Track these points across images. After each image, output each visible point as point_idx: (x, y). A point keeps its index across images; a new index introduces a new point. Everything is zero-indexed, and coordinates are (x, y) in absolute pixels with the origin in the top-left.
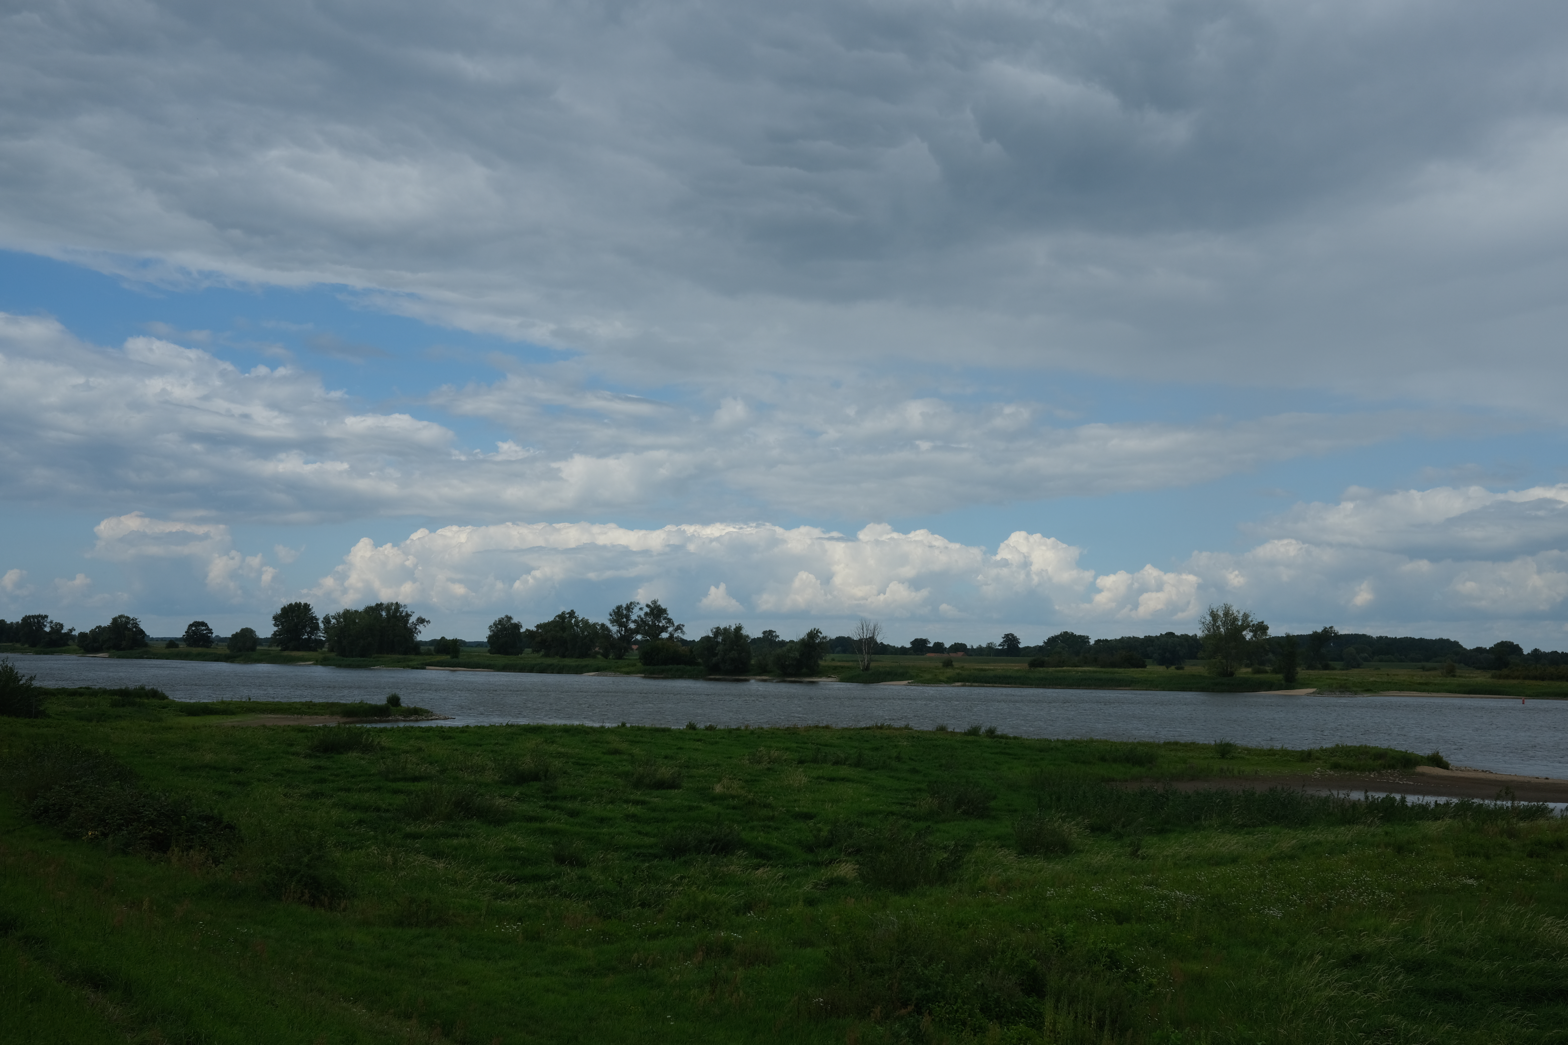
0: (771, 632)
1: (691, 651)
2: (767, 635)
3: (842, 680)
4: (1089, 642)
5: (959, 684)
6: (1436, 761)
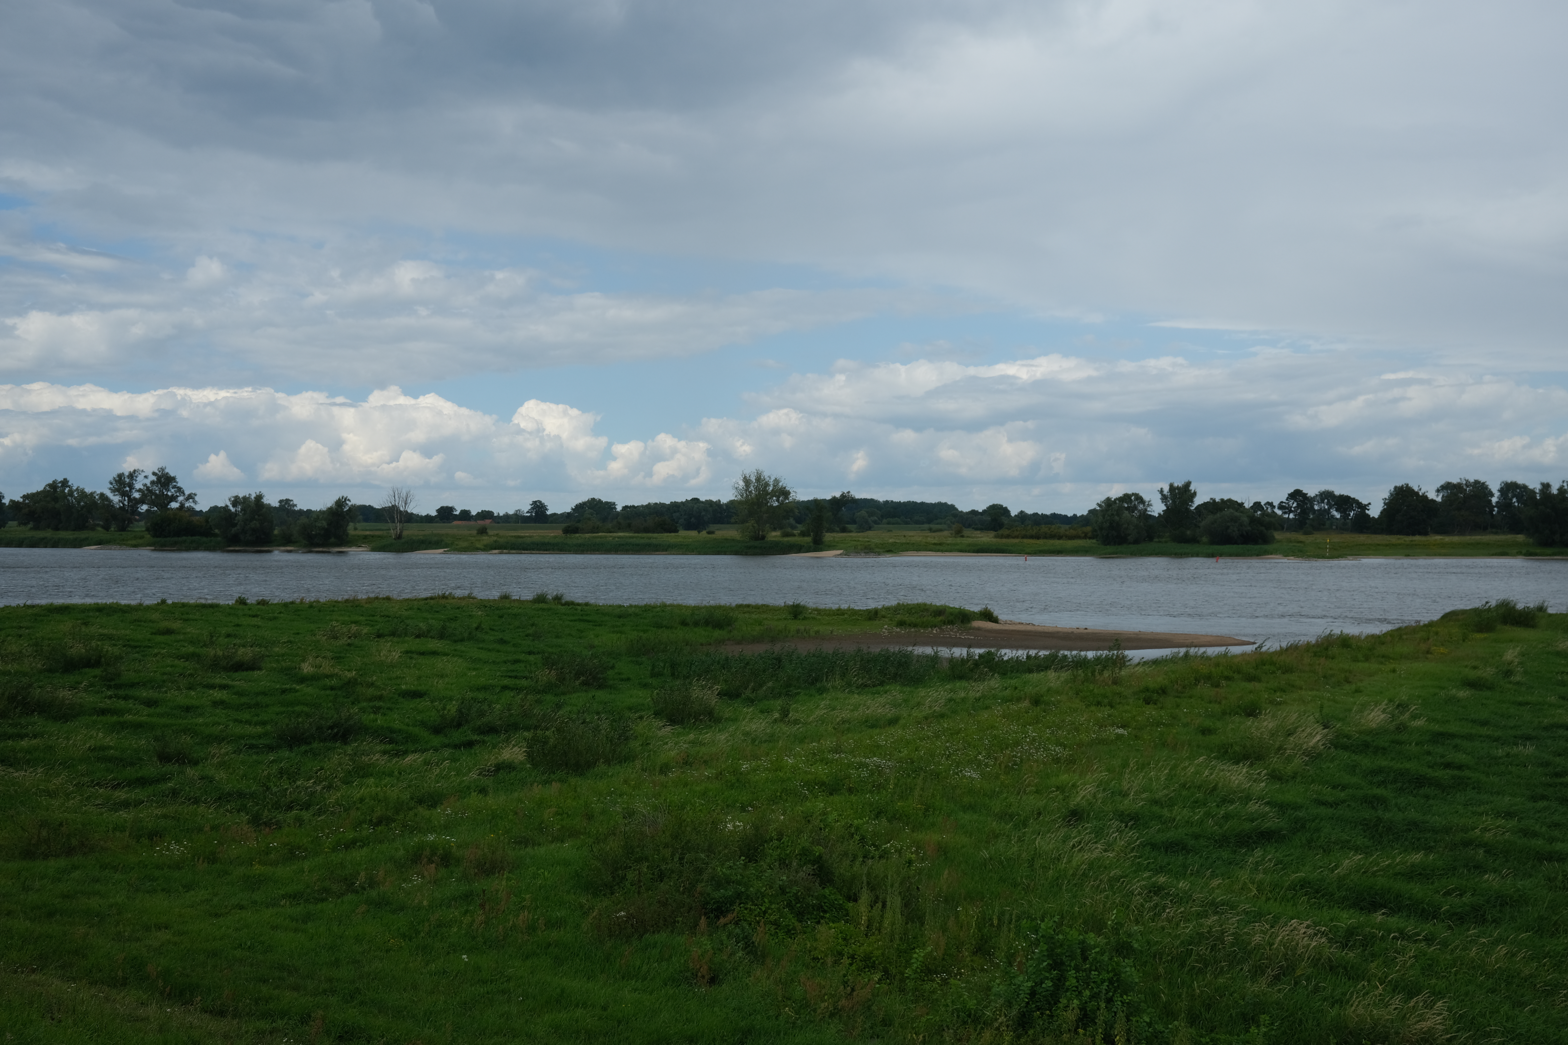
0: (287, 501)
1: (207, 521)
2: (283, 504)
3: (374, 550)
4: (615, 508)
5: (497, 551)
6: (987, 615)
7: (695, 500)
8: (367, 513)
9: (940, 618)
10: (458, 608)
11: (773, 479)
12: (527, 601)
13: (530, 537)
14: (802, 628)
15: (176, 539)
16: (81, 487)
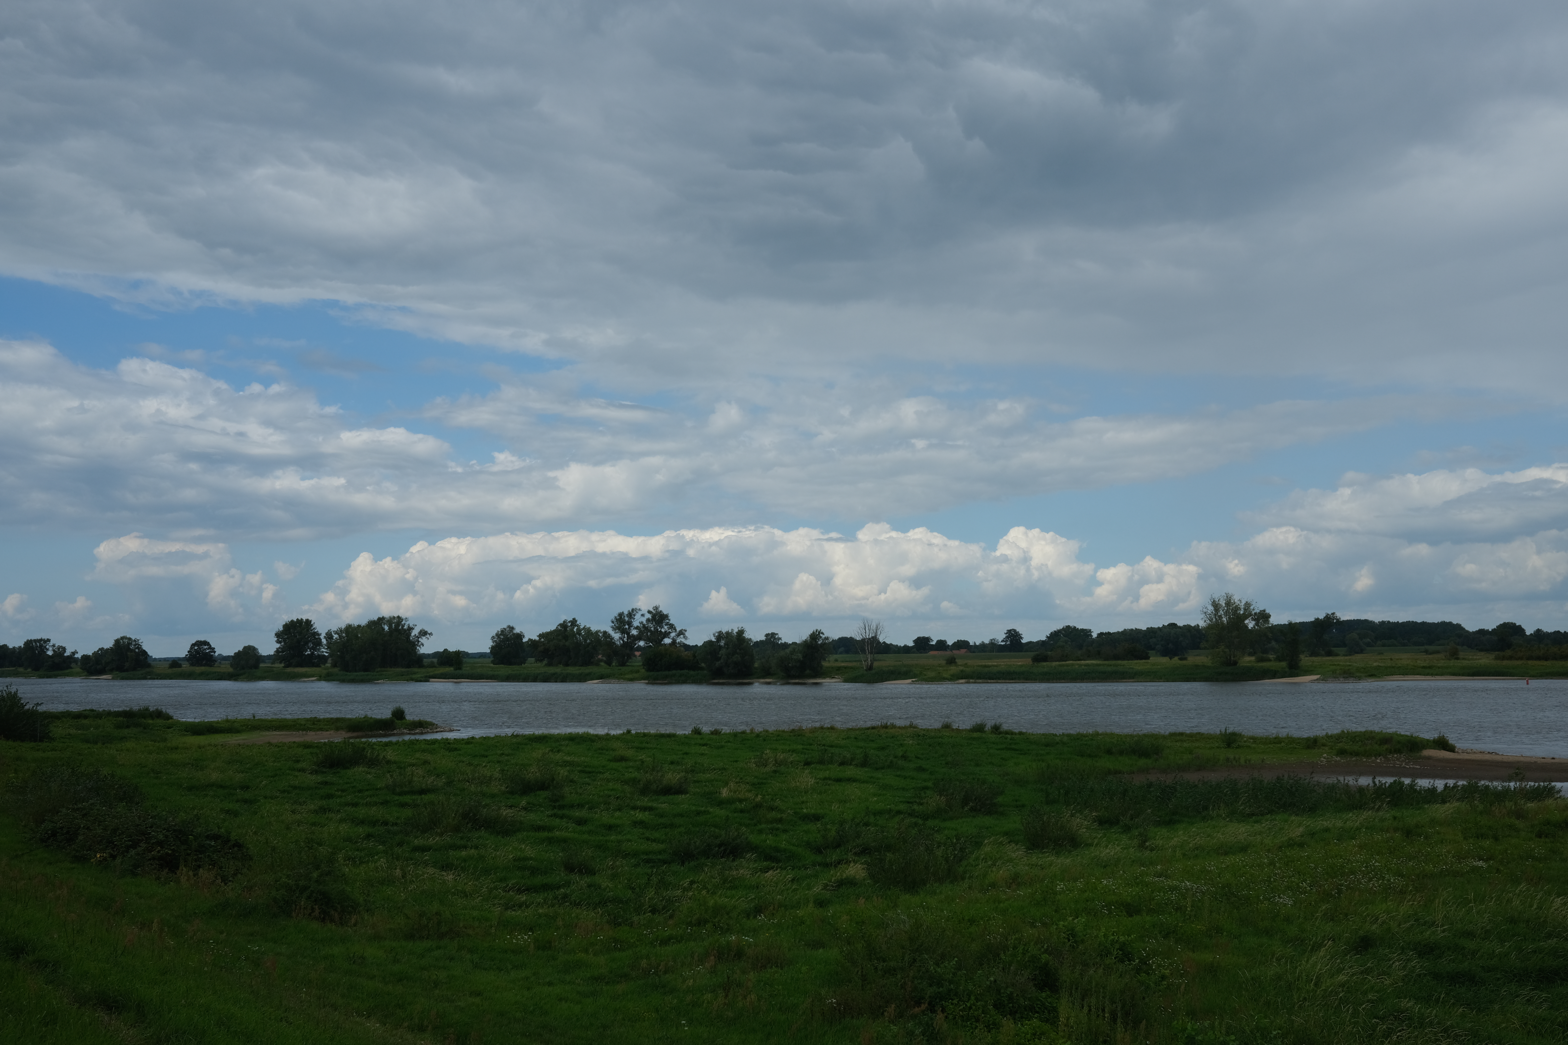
0: (773, 634)
1: (694, 656)
2: (769, 637)
3: (846, 681)
4: (1091, 636)
5: (963, 681)
6: (1442, 744)
7: (1173, 626)
8: (846, 644)
9: (1386, 746)
10: (893, 737)
11: (1243, 602)
12: (966, 730)
13: (996, 666)
14: (1232, 757)
15: (667, 673)
16: (588, 626)
